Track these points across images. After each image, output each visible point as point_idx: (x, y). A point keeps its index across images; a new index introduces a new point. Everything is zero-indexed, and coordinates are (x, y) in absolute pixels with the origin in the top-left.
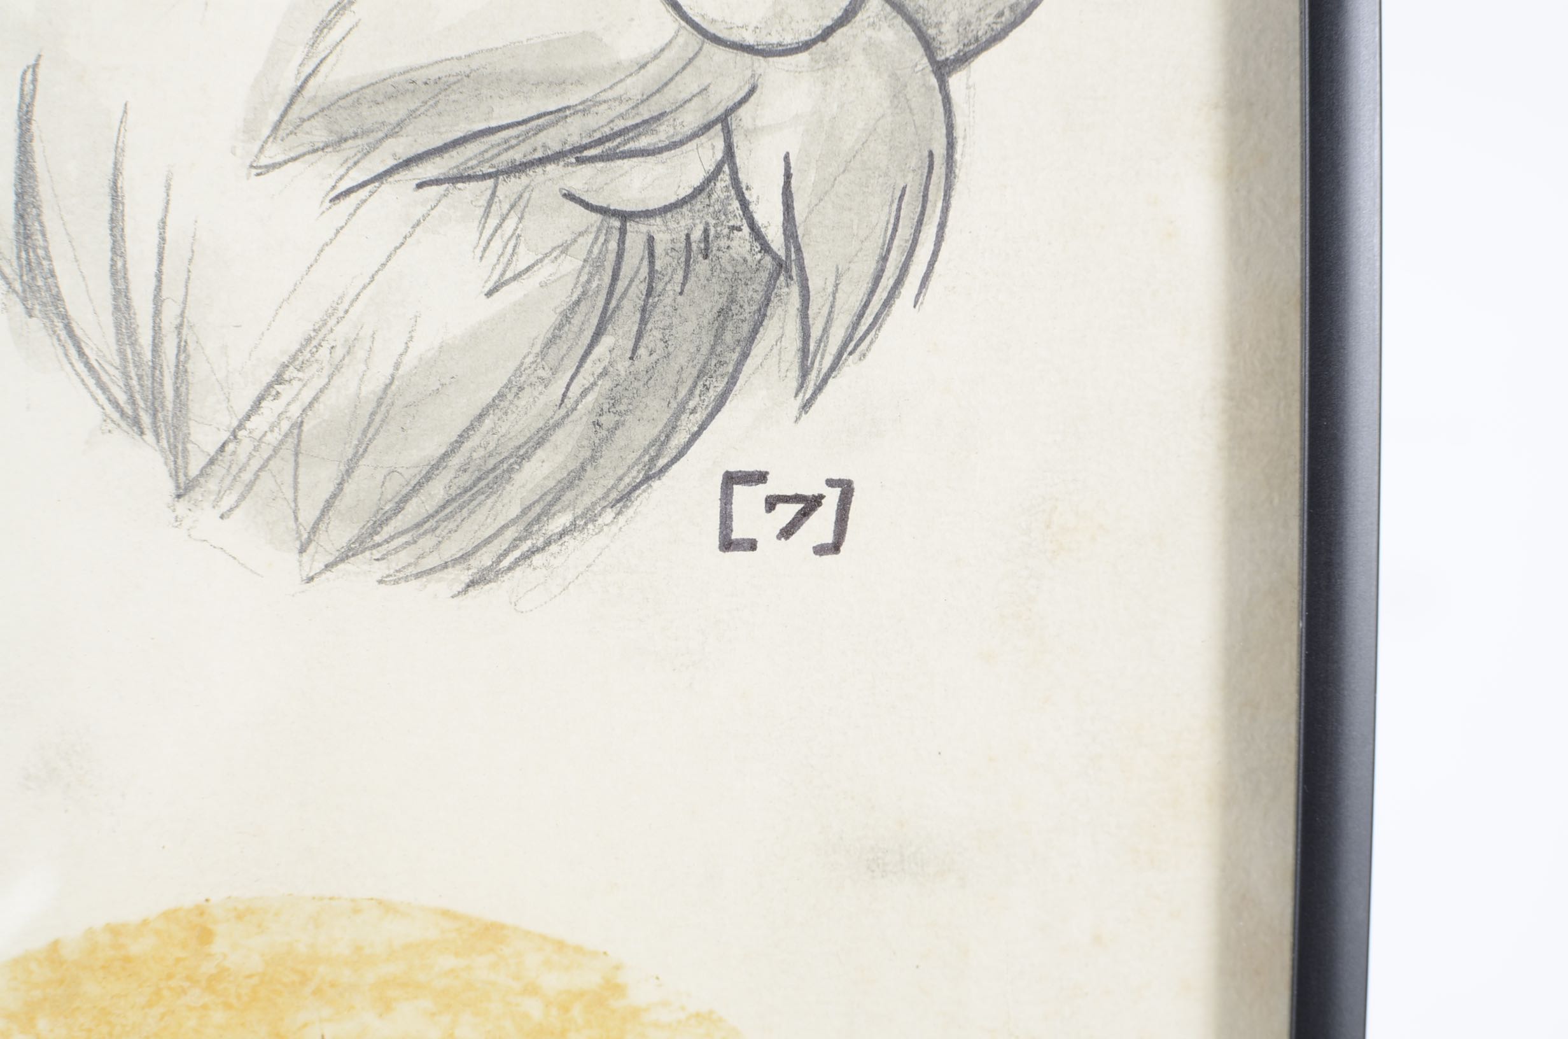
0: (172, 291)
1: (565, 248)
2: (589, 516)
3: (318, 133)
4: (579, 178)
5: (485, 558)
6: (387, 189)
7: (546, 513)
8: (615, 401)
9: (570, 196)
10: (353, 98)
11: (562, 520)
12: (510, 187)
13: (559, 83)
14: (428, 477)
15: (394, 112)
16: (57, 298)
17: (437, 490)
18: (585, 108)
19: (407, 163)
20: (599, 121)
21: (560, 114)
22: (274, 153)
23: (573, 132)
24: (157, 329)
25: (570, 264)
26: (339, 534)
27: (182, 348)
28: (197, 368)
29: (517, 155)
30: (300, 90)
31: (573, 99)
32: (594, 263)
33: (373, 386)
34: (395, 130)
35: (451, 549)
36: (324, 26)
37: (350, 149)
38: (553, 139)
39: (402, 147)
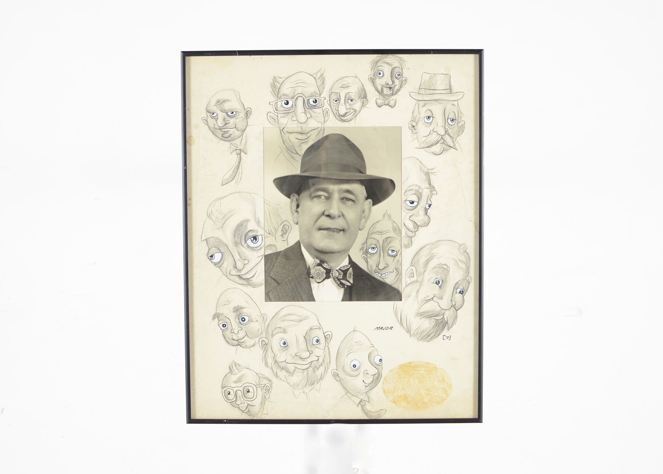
0: (410, 324)
1: (434, 322)
2: (435, 338)
3: (419, 315)
4: (435, 318)
5: (429, 340)
6: (423, 318)
7: (432, 338)
8: (437, 331)
9: (434, 319)
10: (421, 313)
11: (433, 338)
12: (430, 318)
13: (433, 312)
14: (425, 335)
15: (423, 314)
16: (403, 325)
17: (426, 336)
18: (435, 313)
19: (424, 317)
20: (436, 314)
21: (433, 314)
22: (416, 316)
23: (434, 315)
24: (409, 327)
25: (434, 323)
26: (420, 339)
27: (410, 328)
28: (411, 329)
29: (431, 316)
30: (418, 313)
31: (434, 313)
32: (435, 323)
33: (422, 330)
34: (423, 315)
35: (427, 340)
36: (419, 309)
37: (421, 316)
38: (433, 315)
39: (424, 316)
